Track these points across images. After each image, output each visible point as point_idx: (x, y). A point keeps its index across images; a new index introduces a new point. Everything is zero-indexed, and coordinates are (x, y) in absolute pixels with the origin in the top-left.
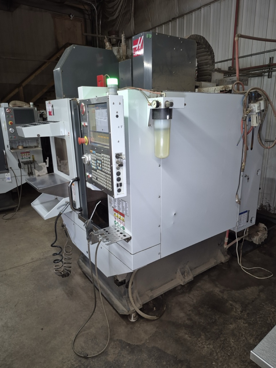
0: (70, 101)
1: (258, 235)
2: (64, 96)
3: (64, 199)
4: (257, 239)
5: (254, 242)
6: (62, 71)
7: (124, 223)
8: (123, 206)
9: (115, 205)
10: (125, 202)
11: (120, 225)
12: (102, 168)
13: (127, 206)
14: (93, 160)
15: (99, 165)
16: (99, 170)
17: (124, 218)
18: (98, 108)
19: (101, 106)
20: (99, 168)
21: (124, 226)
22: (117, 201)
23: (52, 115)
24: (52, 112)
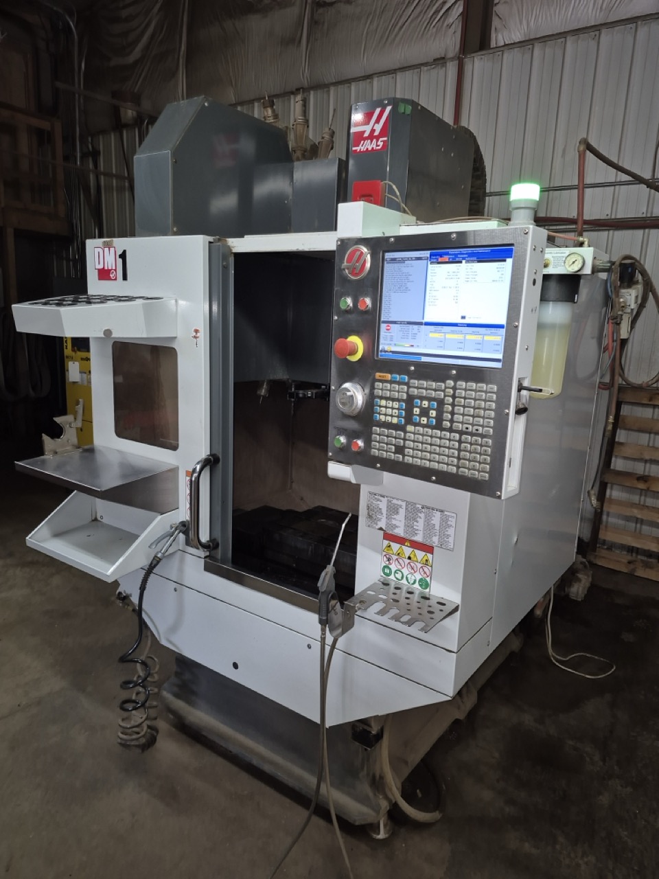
0: (210, 243)
1: (579, 580)
2: (175, 229)
3: (160, 517)
4: (578, 588)
5: (573, 596)
6: (176, 162)
7: (426, 569)
8: (429, 527)
9: (394, 522)
10: (438, 513)
11: (409, 576)
12: (439, 419)
13: (452, 522)
14: (387, 399)
15: (425, 412)
16: (424, 426)
17: (430, 556)
18: (446, 258)
19: (471, 255)
20: (424, 420)
21: (428, 579)
22: (402, 512)
23: (116, 279)
24: (115, 270)
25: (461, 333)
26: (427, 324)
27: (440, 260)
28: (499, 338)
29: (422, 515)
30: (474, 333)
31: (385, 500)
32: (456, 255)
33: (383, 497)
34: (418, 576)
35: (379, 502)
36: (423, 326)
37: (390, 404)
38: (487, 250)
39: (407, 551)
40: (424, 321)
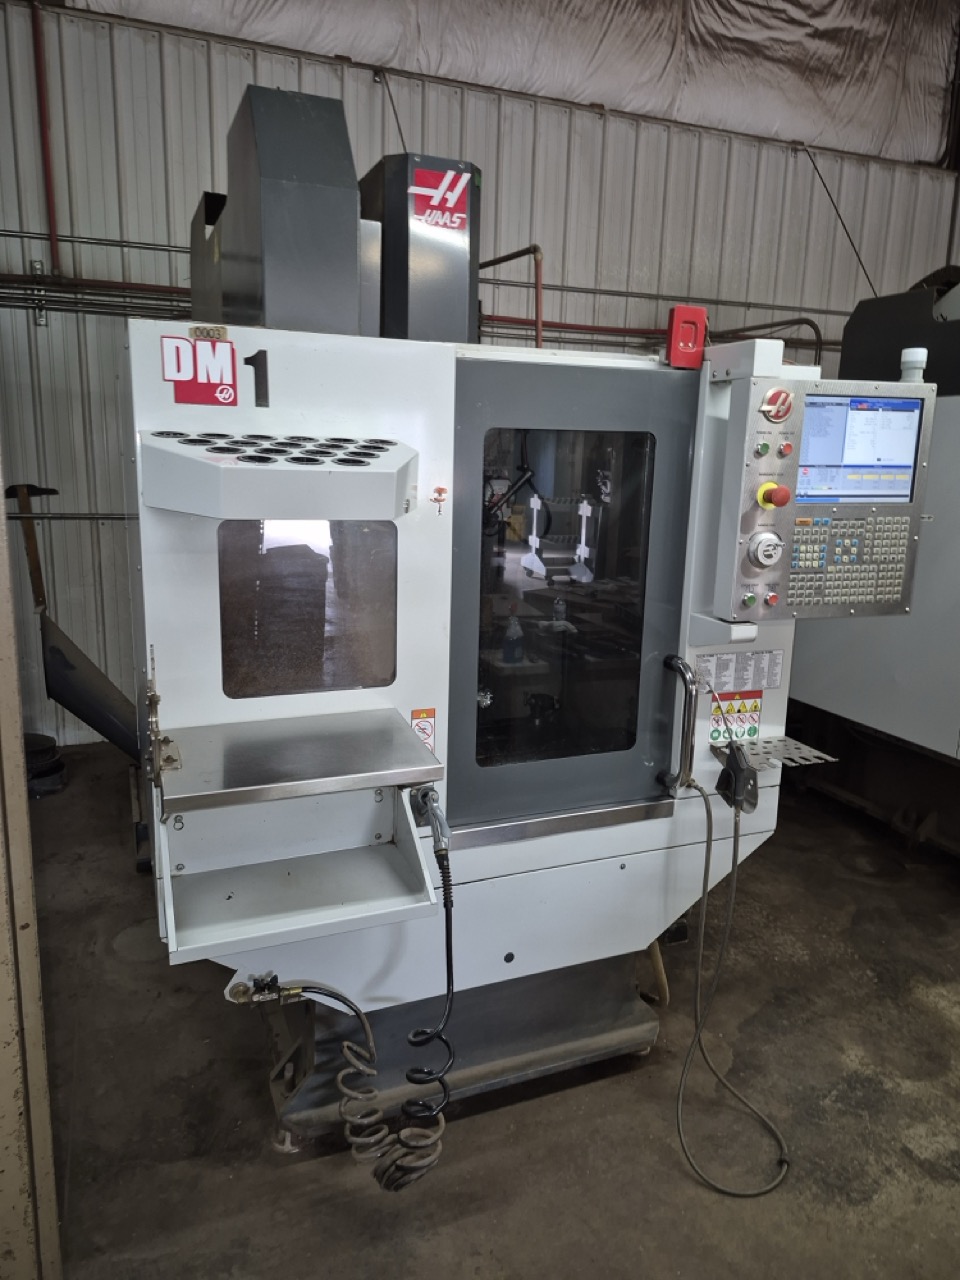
7: (756, 717)
8: (758, 670)
9: (724, 679)
10: (768, 655)
11: (739, 730)
12: (860, 554)
13: (779, 660)
14: (805, 543)
15: (846, 551)
16: (843, 563)
17: (758, 700)
18: (865, 406)
19: (886, 404)
20: (845, 558)
21: (756, 725)
22: (732, 666)
23: (234, 403)
24: (234, 386)
25: (876, 473)
26: (845, 466)
27: (859, 407)
28: (907, 477)
29: (752, 663)
30: (888, 473)
31: (714, 660)
32: (874, 404)
33: (712, 656)
34: (747, 726)
35: (708, 664)
36: (842, 470)
37: (810, 548)
38: (900, 401)
39: (737, 704)
40: (842, 464)
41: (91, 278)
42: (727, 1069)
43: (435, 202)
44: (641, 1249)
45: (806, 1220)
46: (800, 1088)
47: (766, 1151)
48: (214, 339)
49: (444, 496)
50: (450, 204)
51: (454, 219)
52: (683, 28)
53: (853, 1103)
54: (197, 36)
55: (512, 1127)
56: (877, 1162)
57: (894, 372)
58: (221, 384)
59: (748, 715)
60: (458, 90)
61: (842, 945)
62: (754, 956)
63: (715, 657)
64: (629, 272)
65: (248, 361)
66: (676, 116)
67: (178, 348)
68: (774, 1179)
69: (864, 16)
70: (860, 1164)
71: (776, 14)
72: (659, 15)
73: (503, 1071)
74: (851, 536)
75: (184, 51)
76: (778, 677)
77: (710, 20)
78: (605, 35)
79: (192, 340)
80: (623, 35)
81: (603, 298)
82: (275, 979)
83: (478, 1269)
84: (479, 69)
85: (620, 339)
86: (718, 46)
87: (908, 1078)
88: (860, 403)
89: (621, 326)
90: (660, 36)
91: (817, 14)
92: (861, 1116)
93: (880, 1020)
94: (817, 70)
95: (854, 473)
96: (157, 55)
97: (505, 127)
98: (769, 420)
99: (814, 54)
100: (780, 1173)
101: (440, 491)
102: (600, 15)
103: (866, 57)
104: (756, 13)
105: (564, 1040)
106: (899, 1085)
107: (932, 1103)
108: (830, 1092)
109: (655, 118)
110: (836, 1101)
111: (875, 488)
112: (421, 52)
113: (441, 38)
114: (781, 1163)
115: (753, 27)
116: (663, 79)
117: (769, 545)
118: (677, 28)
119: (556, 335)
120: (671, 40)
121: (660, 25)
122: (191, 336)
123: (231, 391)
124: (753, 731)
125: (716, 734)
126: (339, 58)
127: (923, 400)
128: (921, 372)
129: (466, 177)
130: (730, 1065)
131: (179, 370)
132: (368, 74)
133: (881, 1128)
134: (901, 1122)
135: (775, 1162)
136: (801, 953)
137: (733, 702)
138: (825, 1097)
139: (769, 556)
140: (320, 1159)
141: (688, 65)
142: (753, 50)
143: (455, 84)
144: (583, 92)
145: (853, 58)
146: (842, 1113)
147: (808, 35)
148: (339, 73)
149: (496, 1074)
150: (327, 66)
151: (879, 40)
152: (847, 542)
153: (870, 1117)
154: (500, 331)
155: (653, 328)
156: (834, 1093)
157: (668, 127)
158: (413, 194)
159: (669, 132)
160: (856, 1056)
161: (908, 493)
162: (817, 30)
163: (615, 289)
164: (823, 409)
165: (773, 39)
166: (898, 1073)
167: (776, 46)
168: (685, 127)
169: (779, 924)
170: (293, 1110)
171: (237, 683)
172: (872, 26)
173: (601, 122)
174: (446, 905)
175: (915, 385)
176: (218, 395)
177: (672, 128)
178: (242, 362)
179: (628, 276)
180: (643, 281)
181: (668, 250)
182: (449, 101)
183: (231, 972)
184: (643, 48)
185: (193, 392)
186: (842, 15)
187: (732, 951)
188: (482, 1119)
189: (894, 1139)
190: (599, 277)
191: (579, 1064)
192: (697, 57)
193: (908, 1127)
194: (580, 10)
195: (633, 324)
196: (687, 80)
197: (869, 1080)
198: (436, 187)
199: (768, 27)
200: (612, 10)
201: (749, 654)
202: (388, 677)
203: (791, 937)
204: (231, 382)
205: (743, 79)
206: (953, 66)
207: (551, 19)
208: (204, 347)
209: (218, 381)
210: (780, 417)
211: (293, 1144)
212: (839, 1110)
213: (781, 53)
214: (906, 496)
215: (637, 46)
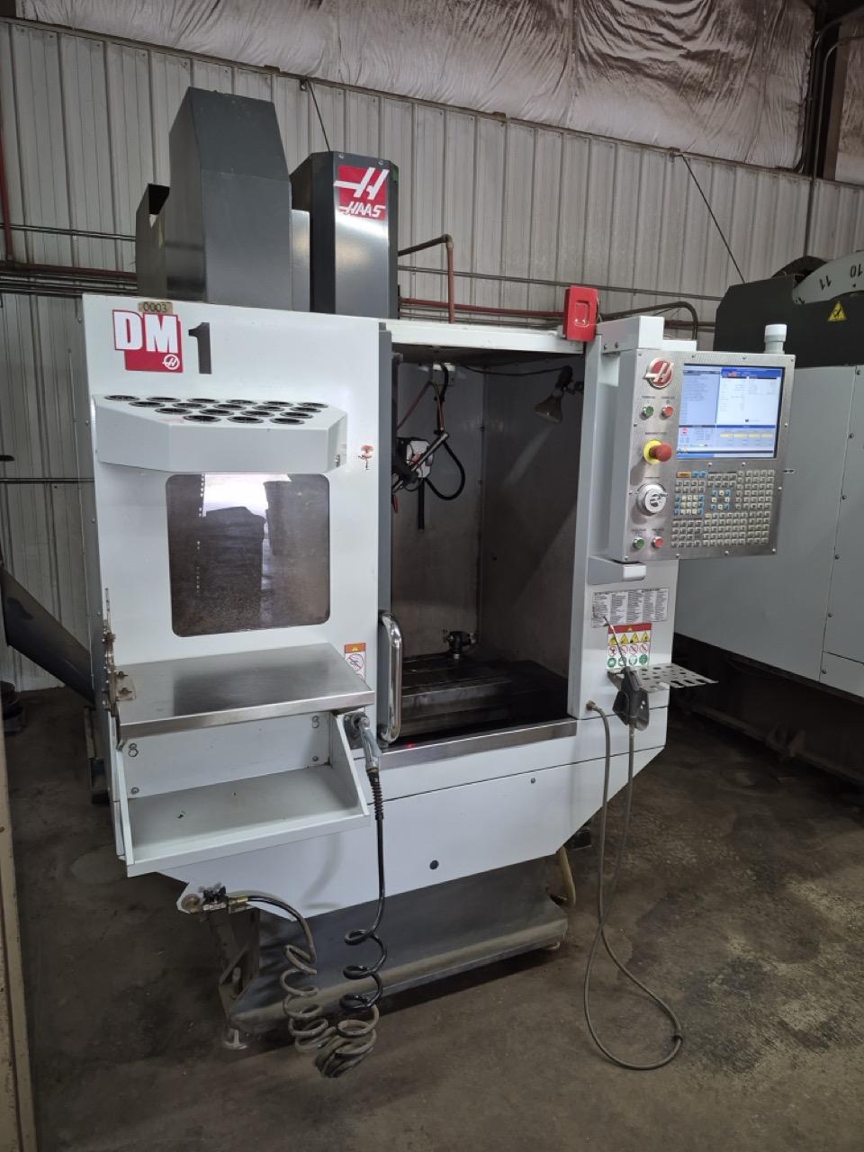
41: (43, 263)
42: (627, 960)
43: (357, 195)
44: (555, 1119)
45: (698, 1087)
46: (691, 973)
47: (663, 1030)
48: (161, 313)
49: (370, 453)
50: (371, 197)
51: (375, 210)
52: (574, 48)
53: (737, 985)
54: (138, 46)
55: (439, 1017)
56: (758, 1035)
57: (759, 345)
58: (168, 353)
59: (639, 644)
60: (377, 99)
61: (725, 848)
62: (649, 860)
63: (611, 594)
64: (530, 261)
65: (192, 333)
66: (568, 124)
67: (128, 321)
68: (669, 1054)
69: (730, 40)
70: (743, 1037)
71: (653, 37)
72: (552, 36)
73: (430, 968)
74: (725, 487)
75: (127, 59)
76: (665, 611)
77: (596, 41)
78: (505, 53)
79: (141, 314)
80: (521, 53)
81: (507, 283)
82: (223, 890)
83: (410, 1143)
84: (394, 80)
85: (523, 320)
86: (605, 64)
87: (784, 961)
88: (730, 371)
89: (524, 308)
90: (554, 54)
91: (689, 38)
92: (744, 996)
93: (759, 912)
94: (690, 87)
95: (726, 432)
96: (102, 62)
97: (419, 131)
98: (652, 385)
99: (688, 72)
100: (674, 1049)
101: (367, 449)
102: (501, 35)
103: (731, 76)
104: (637, 36)
105: (484, 939)
106: (776, 967)
107: (804, 982)
108: (717, 976)
109: (550, 126)
110: (722, 984)
111: (744, 445)
112: (342, 63)
113: (360, 52)
114: (675, 1038)
115: (634, 48)
116: (556, 93)
117: (654, 495)
118: (568, 47)
119: (467, 316)
120: (564, 58)
121: (553, 45)
122: (140, 310)
123: (177, 359)
124: (644, 659)
125: (612, 662)
126: (267, 67)
127: (783, 369)
128: (782, 344)
129: (385, 173)
130: (630, 957)
131: (129, 341)
132: (295, 83)
133: (761, 1005)
134: (778, 999)
135: (670, 1038)
136: (688, 855)
137: (627, 634)
138: (713, 980)
139: (655, 505)
140: (265, 1054)
141: (579, 80)
142: (634, 68)
143: (373, 93)
144: (486, 103)
145: (720, 77)
146: (727, 994)
147: (682, 56)
148: (269, 81)
149: (424, 971)
150: (257, 75)
151: (743, 61)
152: (722, 492)
153: (752, 995)
154: (417, 312)
155: (552, 311)
156: (721, 976)
157: (562, 134)
158: (337, 187)
159: (563, 139)
160: (739, 944)
161: (773, 449)
162: (689, 51)
163: (518, 276)
164: (698, 377)
165: (651, 59)
166: (775, 957)
167: (655, 65)
168: (577, 134)
169: (670, 832)
170: (240, 1011)
171: (185, 623)
172: (737, 50)
173: (504, 128)
174: (377, 818)
175: (776, 356)
176: (165, 363)
177: (565, 134)
178: (187, 333)
179: (530, 265)
180: (542, 269)
181: (564, 243)
182: (368, 109)
183: (183, 886)
184: (539, 64)
185: (142, 360)
186: (710, 40)
187: (630, 856)
188: (411, 1012)
189: (772, 1014)
190: (504, 266)
191: (497, 959)
192: (586, 73)
193: (784, 1004)
194: (483, 30)
195: (534, 307)
196: (578, 94)
197: (750, 964)
198: (358, 181)
199: (647, 48)
200: (511, 31)
201: (640, 591)
202: (323, 615)
203: (681, 842)
204: (176, 351)
205: (627, 94)
206: (806, 85)
207: (458, 38)
208: (152, 320)
209: (165, 351)
210: (662, 384)
211: (241, 1041)
212: (725, 991)
213: (659, 71)
214: (771, 452)
215: (533, 62)
